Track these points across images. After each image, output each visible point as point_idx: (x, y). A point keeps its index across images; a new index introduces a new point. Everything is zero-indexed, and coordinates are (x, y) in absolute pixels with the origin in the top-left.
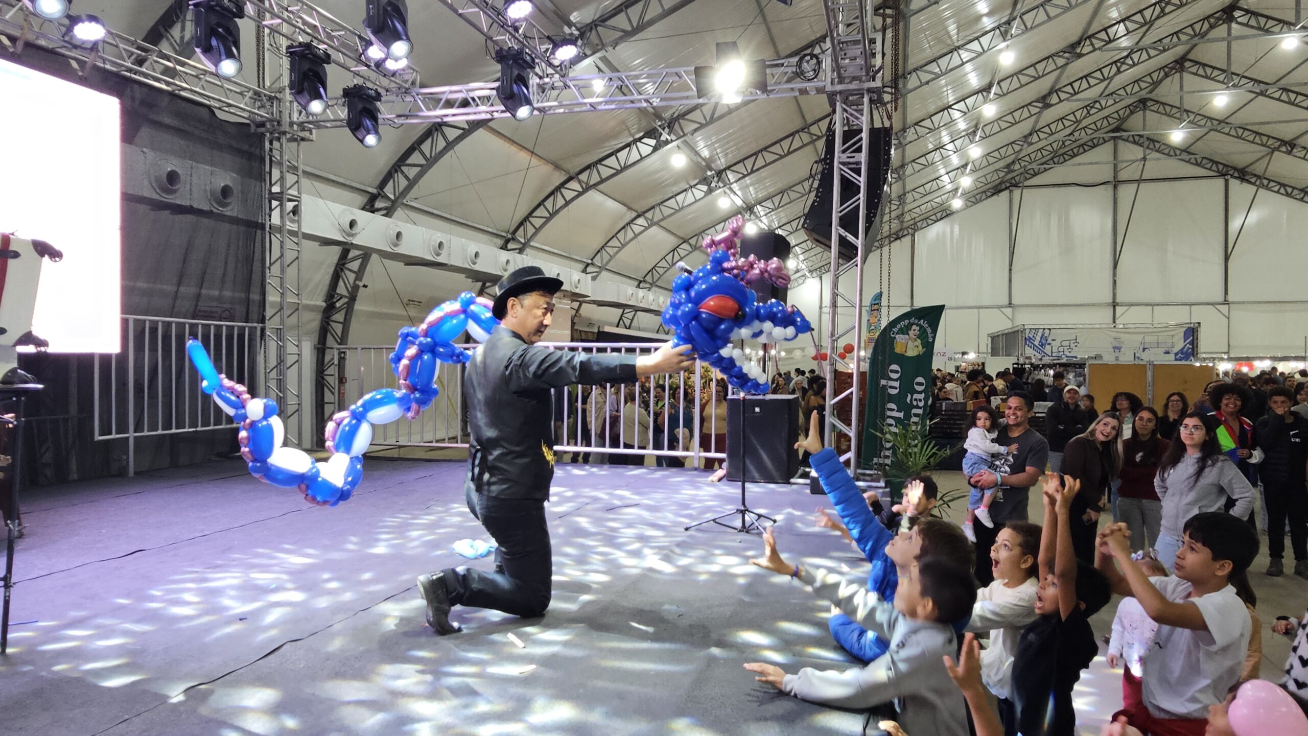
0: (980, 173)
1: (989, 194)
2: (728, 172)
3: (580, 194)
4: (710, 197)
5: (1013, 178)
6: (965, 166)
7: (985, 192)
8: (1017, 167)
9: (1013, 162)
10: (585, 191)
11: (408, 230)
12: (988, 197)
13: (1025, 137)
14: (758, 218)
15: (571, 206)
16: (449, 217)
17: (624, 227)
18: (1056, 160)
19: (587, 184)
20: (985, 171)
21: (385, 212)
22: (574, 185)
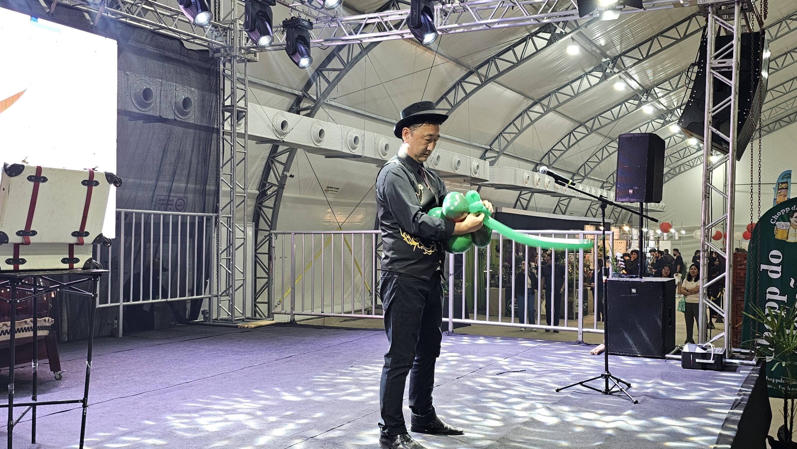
2: (624, 58)
3: (479, 87)
4: (605, 83)
10: (484, 84)
11: (328, 127)
14: (657, 99)
15: (471, 98)
16: (363, 113)
17: (521, 114)
19: (486, 77)
21: (309, 111)
22: (474, 79)
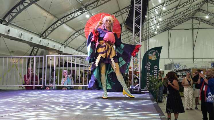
0: (161, 26)
1: (163, 31)
3: (61, 24)
5: (169, 27)
6: (158, 23)
7: (162, 30)
8: (170, 24)
9: (169, 23)
12: (163, 32)
13: (172, 17)
15: (59, 28)
16: (24, 28)
17: (73, 35)
18: (179, 23)
19: (63, 22)
20: (163, 25)
22: (60, 22)
